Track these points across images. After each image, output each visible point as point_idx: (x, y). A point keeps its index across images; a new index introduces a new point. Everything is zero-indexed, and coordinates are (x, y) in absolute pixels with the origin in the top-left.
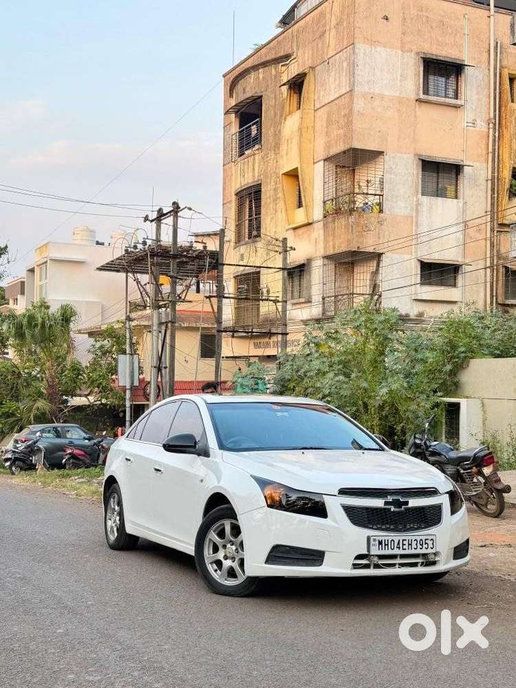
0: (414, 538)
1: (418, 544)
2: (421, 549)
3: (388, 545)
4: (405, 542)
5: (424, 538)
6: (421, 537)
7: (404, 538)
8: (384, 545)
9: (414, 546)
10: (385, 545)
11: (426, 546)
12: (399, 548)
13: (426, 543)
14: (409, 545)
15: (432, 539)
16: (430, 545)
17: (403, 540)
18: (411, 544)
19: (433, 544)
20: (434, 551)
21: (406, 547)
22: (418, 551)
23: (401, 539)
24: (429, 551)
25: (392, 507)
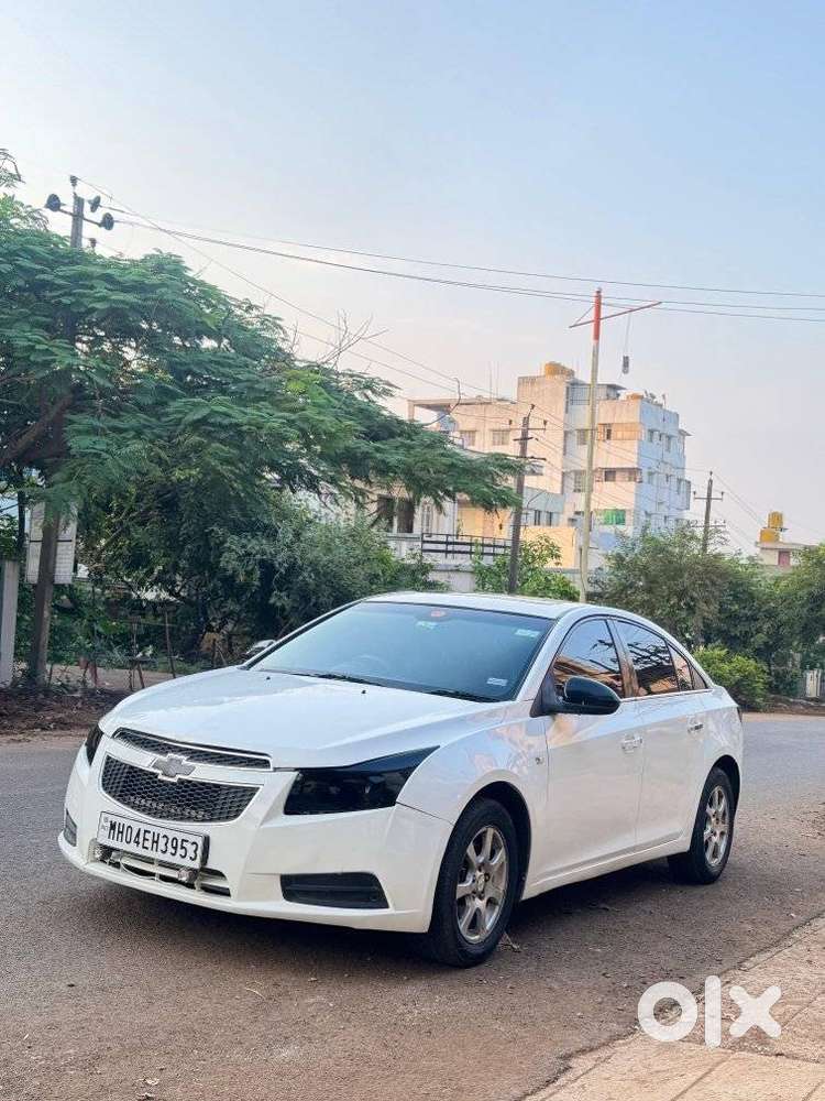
0: (163, 832)
1: (169, 845)
2: (173, 855)
3: (122, 833)
4: (148, 836)
5: (180, 837)
6: (176, 834)
7: (148, 827)
8: (116, 832)
9: (162, 846)
10: (119, 832)
11: (182, 852)
12: (138, 843)
13: (182, 847)
14: (153, 842)
15: (194, 843)
16: (191, 853)
17: (145, 831)
18: (157, 842)
19: (195, 851)
20: (196, 865)
21: (148, 844)
22: (167, 858)
23: (144, 827)
24: (187, 863)
25: (160, 772)
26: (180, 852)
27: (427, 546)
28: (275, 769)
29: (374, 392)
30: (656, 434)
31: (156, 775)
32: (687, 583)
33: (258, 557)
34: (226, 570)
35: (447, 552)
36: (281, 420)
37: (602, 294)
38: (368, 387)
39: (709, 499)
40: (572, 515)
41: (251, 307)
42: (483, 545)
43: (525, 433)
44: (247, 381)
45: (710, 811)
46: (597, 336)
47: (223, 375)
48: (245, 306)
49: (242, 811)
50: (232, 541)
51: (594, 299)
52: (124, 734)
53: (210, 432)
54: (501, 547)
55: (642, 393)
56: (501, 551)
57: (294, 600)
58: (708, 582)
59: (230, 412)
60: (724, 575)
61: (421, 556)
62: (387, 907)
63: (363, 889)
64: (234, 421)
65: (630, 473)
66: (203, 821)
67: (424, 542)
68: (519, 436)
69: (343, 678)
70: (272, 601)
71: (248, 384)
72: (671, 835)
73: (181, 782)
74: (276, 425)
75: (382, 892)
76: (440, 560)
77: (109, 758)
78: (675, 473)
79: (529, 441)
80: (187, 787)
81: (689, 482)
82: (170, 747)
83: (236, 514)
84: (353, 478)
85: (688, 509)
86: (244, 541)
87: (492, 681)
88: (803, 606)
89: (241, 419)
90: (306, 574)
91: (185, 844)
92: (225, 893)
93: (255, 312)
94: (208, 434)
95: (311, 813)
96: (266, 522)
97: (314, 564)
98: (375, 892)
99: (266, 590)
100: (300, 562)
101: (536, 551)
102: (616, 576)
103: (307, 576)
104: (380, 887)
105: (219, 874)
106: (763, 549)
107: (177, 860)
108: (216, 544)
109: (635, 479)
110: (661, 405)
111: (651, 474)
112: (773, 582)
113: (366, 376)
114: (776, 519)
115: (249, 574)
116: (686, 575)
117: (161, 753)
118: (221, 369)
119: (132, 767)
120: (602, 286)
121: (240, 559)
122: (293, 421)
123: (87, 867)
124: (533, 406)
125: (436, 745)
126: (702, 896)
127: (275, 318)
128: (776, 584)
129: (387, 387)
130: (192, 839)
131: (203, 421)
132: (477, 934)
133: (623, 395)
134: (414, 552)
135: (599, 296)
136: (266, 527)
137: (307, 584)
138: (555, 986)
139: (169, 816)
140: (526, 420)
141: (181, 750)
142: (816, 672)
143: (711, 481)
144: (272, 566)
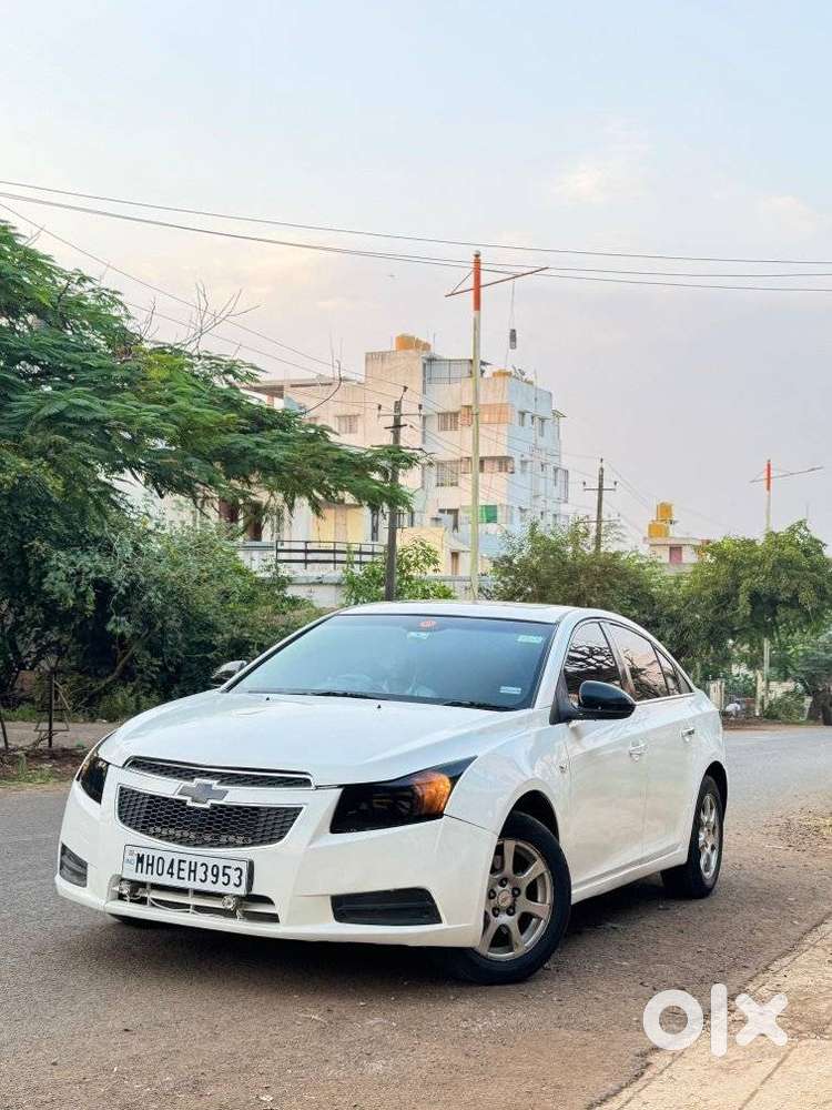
0: (200, 860)
1: (209, 873)
2: (214, 883)
3: (152, 865)
4: (183, 866)
5: (221, 864)
6: (216, 862)
7: (183, 857)
8: (145, 865)
9: (200, 875)
10: (148, 865)
11: (225, 879)
12: (172, 874)
13: (224, 874)
14: (190, 871)
15: (237, 869)
16: (235, 880)
17: (180, 861)
18: (195, 871)
19: (239, 877)
20: (242, 891)
21: (184, 874)
22: (208, 887)
23: (177, 857)
24: (230, 889)
25: (189, 799)
26: (222, 879)
27: (283, 556)
28: (317, 788)
29: (236, 376)
30: (528, 416)
31: (184, 803)
32: (584, 586)
33: (92, 575)
34: (53, 593)
35: (306, 562)
36: (153, 414)
37: (481, 258)
38: (229, 371)
39: (601, 489)
40: (436, 514)
41: (83, 279)
42: (360, 553)
43: (397, 420)
44: (100, 368)
45: (705, 818)
46: (477, 305)
47: (69, 361)
48: (77, 277)
49: (286, 832)
50: (60, 558)
51: (472, 265)
52: (137, 763)
53: (70, 429)
54: (368, 553)
55: (510, 369)
56: (366, 558)
57: (137, 626)
58: (608, 586)
59: (92, 405)
60: (623, 574)
61: (276, 568)
62: (440, 921)
63: (415, 904)
64: (98, 415)
65: (500, 463)
66: (244, 845)
67: (278, 551)
68: (391, 423)
69: (345, 695)
70: (110, 627)
71: (100, 372)
72: (673, 846)
73: (214, 807)
74: (149, 419)
75: (435, 906)
76: (298, 571)
77: (122, 789)
78: (549, 459)
79: (402, 430)
80: (220, 812)
81: (567, 472)
82: (194, 772)
83: (57, 525)
84: (228, 478)
85: (566, 502)
86: (73, 558)
87: (505, 690)
88: (707, 608)
89: (103, 413)
90: (151, 594)
91: (227, 871)
92: (274, 918)
93: (88, 285)
94: (67, 432)
95: (358, 830)
96: (98, 533)
97: (159, 582)
98: (428, 907)
99: (102, 615)
100: (143, 579)
101: (411, 557)
102: (503, 582)
103: (154, 596)
104: (433, 901)
105: (267, 901)
106: (651, 545)
107: (218, 888)
108: (36, 562)
109: (506, 470)
110: (531, 383)
111: (524, 463)
112: (672, 582)
113: (226, 358)
114: (665, 511)
115: (82, 596)
116: (582, 577)
117: (186, 779)
118: (67, 355)
119: (153, 797)
120: (482, 249)
121: (69, 578)
122: (167, 414)
123: (108, 905)
124: (406, 388)
125: (472, 755)
126: (700, 910)
127: (115, 292)
128: (677, 585)
129: (252, 371)
130: (235, 864)
131: (60, 416)
132: (511, 950)
133: (489, 371)
134: (268, 563)
135: (477, 262)
136: (96, 540)
137: (151, 607)
138: (600, 996)
139: (204, 844)
140: (398, 405)
141: (209, 775)
142: (719, 683)
143: (602, 469)
144: (110, 585)
